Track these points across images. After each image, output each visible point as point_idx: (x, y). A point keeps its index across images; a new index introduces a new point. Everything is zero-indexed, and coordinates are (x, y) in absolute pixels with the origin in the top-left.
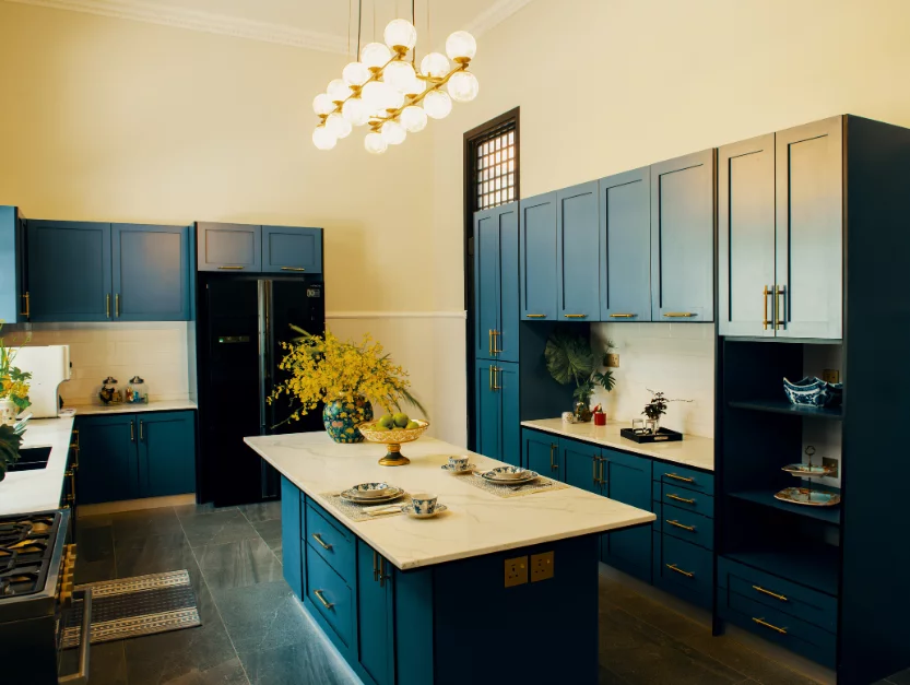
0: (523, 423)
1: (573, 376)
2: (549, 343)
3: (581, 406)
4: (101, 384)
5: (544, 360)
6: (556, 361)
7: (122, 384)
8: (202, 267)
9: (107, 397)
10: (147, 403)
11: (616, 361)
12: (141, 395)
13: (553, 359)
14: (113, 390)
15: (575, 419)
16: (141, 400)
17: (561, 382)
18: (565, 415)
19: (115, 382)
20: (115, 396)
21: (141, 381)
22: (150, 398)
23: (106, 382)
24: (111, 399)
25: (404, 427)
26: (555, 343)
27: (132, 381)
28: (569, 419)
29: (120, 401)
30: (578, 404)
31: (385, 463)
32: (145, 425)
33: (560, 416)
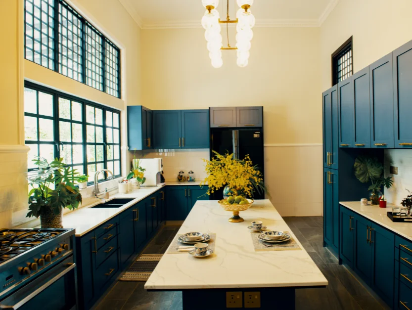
0: (340, 203)
1: (369, 178)
2: (356, 160)
3: (374, 196)
4: (178, 174)
5: (354, 169)
6: (360, 169)
7: (186, 174)
8: (212, 126)
9: (180, 179)
10: (195, 181)
11: (396, 171)
12: (192, 178)
13: (358, 169)
14: (182, 176)
15: (370, 202)
16: (192, 180)
17: (362, 181)
18: (362, 200)
19: (183, 173)
20: (183, 178)
21: (193, 173)
22: (196, 180)
23: (180, 173)
24: (181, 179)
25: (238, 203)
26: (359, 160)
27: (189, 173)
28: (364, 203)
29: (184, 181)
30: (372, 194)
31: (231, 220)
32: (191, 190)
33: (360, 201)
